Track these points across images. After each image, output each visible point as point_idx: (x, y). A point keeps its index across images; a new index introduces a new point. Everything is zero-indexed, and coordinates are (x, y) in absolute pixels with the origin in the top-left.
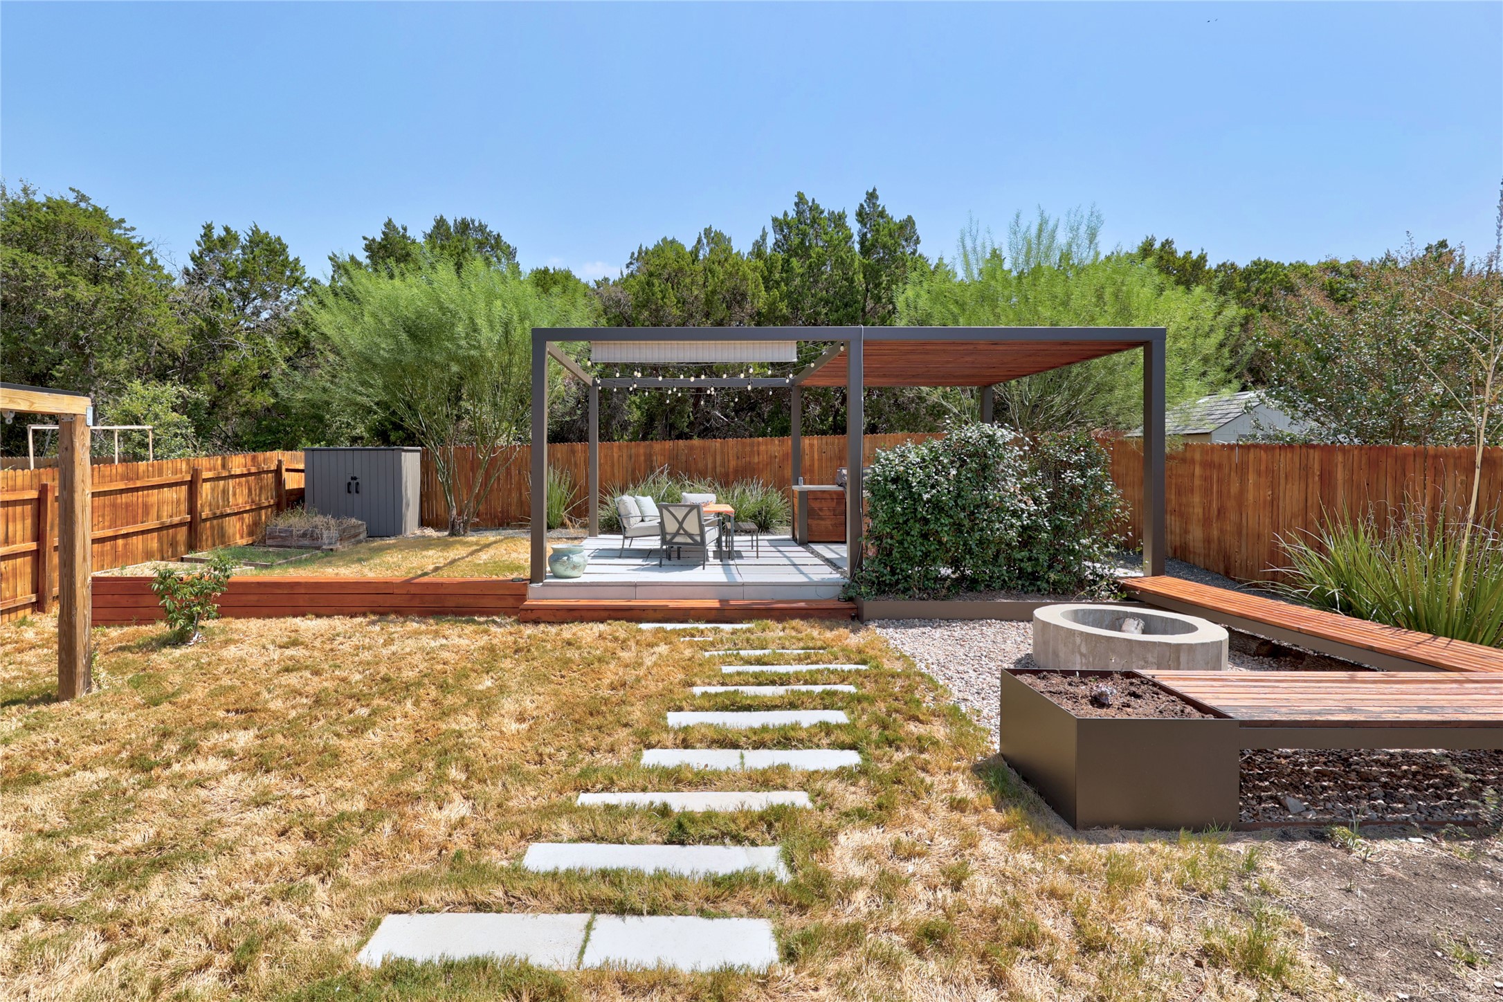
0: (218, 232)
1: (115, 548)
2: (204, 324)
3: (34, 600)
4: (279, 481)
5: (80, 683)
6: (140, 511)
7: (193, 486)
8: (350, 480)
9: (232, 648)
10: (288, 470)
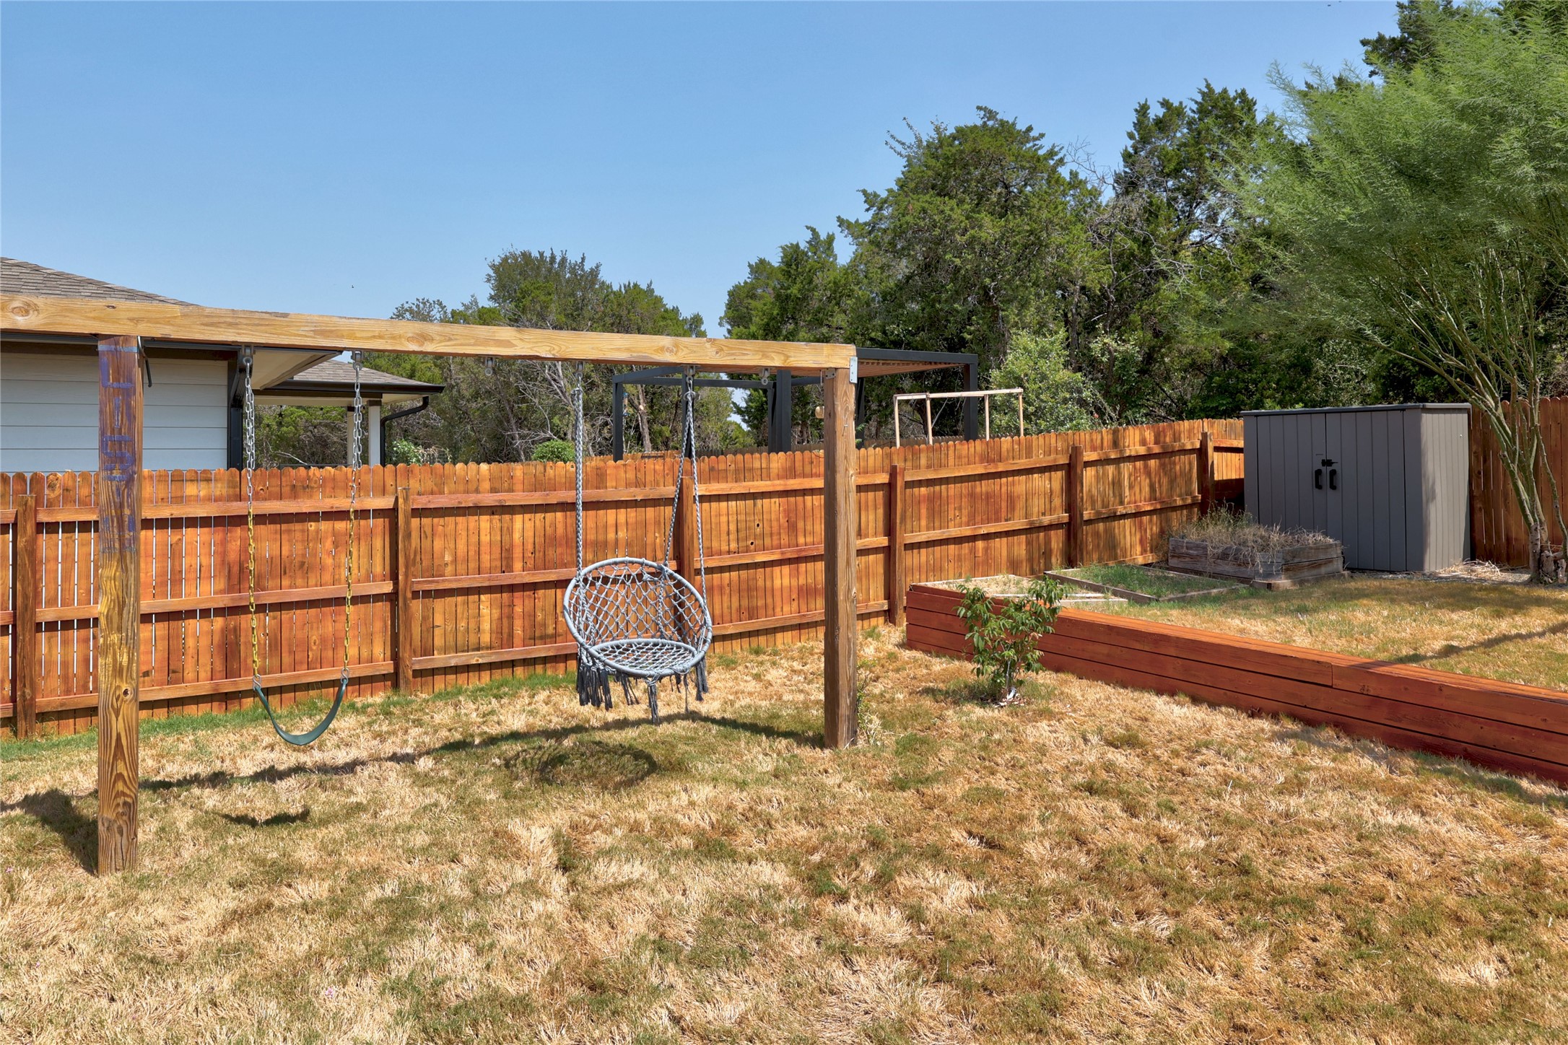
0: (1156, 111)
1: (973, 551)
2: (1135, 246)
3: (886, 607)
4: (1204, 467)
5: (843, 729)
6: (1004, 505)
7: (1071, 470)
8: (1319, 466)
9: (1044, 725)
10: (1216, 449)
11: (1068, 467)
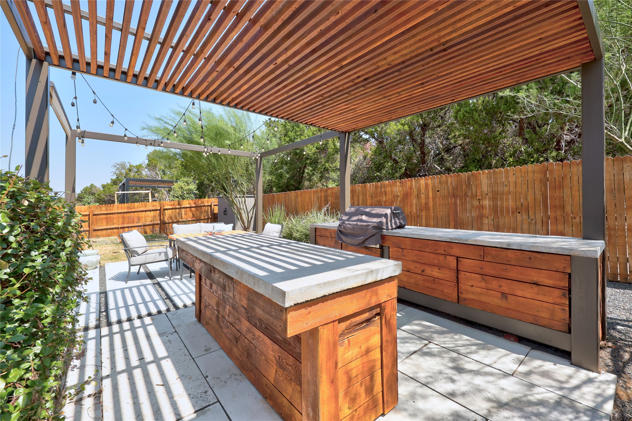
6: (135, 219)
8: (224, 210)
10: (214, 205)
11: (160, 210)
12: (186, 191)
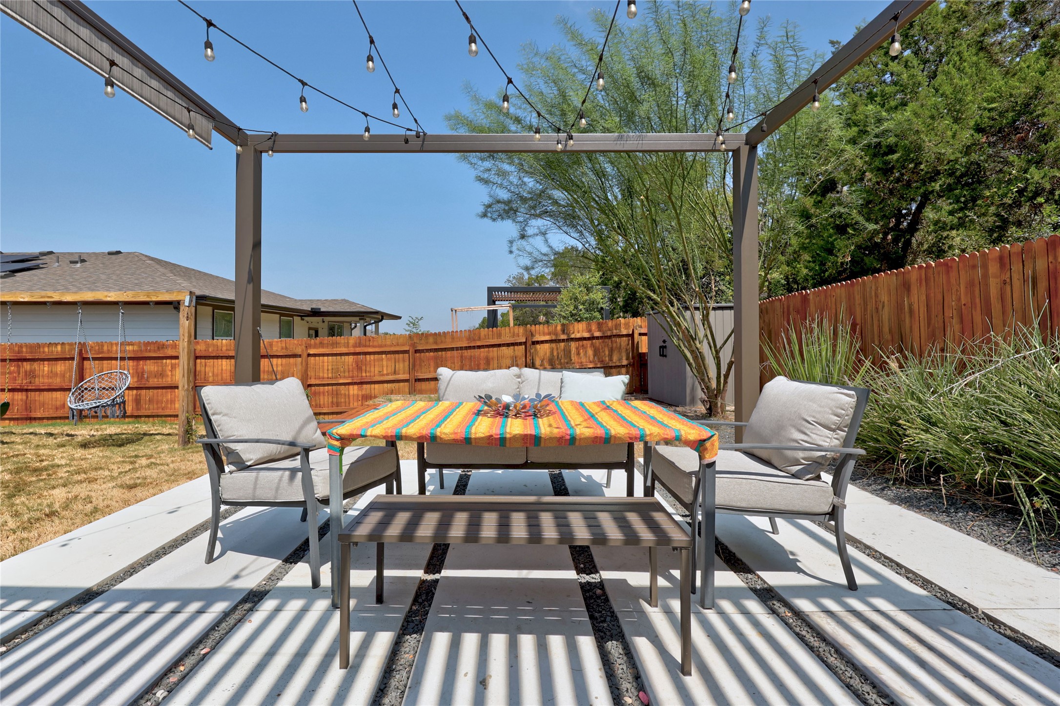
4: (633, 345)
7: (526, 345)
8: (662, 343)
10: (640, 334)
11: (525, 343)
12: (583, 304)
